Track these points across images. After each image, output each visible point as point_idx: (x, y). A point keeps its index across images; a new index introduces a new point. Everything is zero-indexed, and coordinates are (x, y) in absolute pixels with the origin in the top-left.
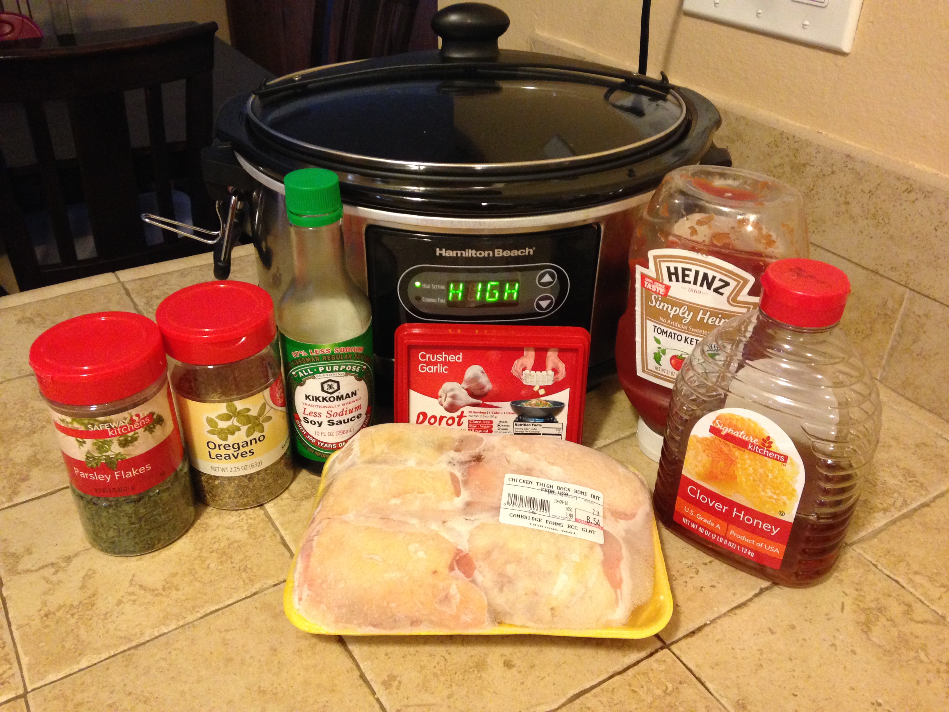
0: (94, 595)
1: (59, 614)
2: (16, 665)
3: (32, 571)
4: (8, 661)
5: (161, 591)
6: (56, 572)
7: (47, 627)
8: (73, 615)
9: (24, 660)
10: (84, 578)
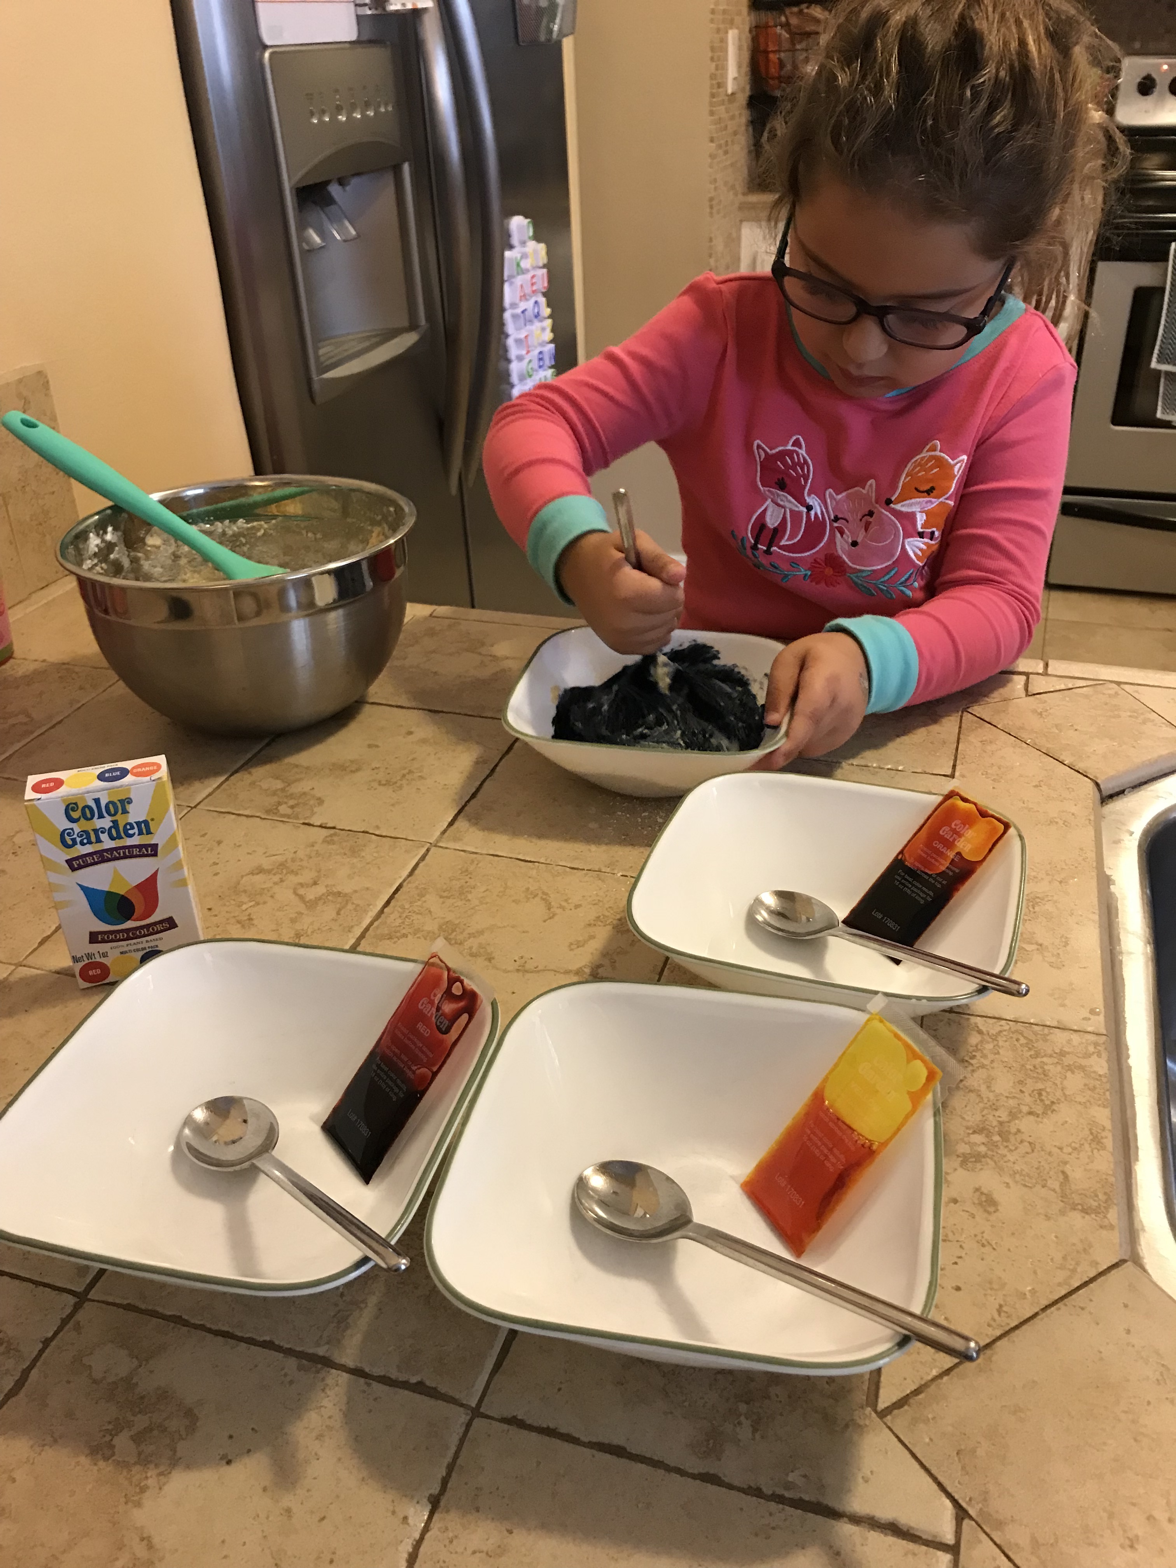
0: (590, 925)
5: (540, 895)
10: (583, 946)
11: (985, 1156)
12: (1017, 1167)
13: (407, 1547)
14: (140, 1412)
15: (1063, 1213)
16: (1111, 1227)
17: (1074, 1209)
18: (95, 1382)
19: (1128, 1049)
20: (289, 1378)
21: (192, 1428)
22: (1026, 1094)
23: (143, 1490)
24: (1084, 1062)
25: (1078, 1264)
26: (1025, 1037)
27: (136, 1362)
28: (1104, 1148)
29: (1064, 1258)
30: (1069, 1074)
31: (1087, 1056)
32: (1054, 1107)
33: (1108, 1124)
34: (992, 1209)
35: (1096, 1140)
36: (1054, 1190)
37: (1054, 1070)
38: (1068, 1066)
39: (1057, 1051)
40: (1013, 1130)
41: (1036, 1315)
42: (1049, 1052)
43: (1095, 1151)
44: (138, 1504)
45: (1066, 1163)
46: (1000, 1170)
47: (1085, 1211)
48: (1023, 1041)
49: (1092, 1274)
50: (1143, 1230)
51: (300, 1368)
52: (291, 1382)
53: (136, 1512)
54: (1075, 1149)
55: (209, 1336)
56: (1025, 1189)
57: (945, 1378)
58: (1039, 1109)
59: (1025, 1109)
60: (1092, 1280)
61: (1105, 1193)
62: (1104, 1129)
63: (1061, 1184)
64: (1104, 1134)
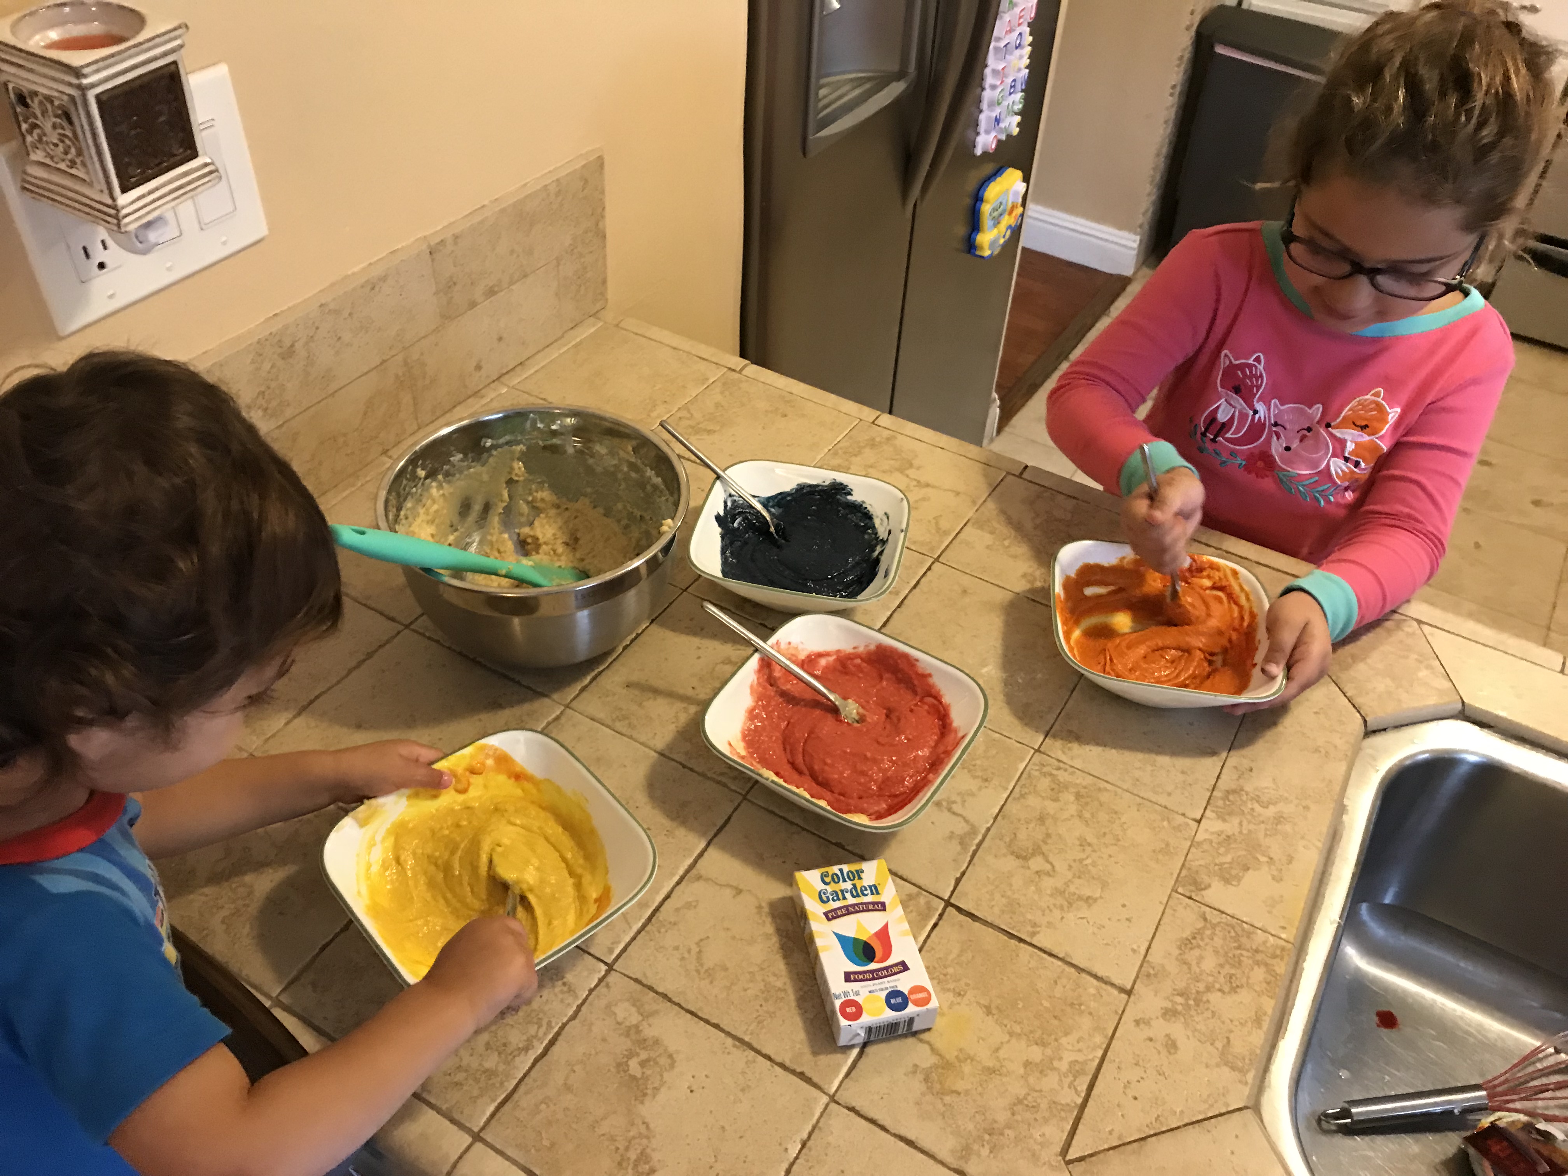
1: (980, 774)
2: (1028, 769)
3: (964, 818)
4: (1029, 775)
6: (954, 802)
7: (993, 773)
8: (974, 766)
9: (1022, 766)
11: (1179, 1013)
12: (1198, 1027)
13: (785, 1166)
14: (644, 1048)
15: (1218, 1065)
16: (1246, 1083)
17: (1226, 1064)
18: (619, 1023)
19: (1307, 954)
20: (727, 1050)
21: (672, 1066)
22: (1222, 976)
23: (645, 1095)
24: (1270, 961)
25: (1216, 1102)
26: (1235, 932)
27: (640, 1018)
28: (1260, 1027)
29: (1209, 1096)
30: (1256, 967)
31: (1274, 956)
32: (1238, 990)
33: (1270, 1012)
34: (1172, 1051)
35: (1258, 1021)
36: (1217, 1049)
37: (1246, 961)
38: (1258, 961)
39: (1254, 947)
40: (1205, 999)
41: (1178, 1128)
42: (1248, 946)
43: (1254, 1029)
44: (642, 1103)
45: (1231, 1031)
46: (1186, 1024)
47: (1233, 1068)
48: (1233, 934)
49: (1223, 1110)
50: (1269, 1086)
51: (734, 1046)
52: (729, 1053)
53: (640, 1106)
54: (1241, 1024)
55: (683, 1012)
56: (1198, 1043)
57: (1111, 1152)
58: (1227, 989)
59: (1217, 986)
60: (1221, 1115)
61: (1250, 1060)
62: (1265, 1014)
63: (1224, 1046)
64: (1264, 1018)
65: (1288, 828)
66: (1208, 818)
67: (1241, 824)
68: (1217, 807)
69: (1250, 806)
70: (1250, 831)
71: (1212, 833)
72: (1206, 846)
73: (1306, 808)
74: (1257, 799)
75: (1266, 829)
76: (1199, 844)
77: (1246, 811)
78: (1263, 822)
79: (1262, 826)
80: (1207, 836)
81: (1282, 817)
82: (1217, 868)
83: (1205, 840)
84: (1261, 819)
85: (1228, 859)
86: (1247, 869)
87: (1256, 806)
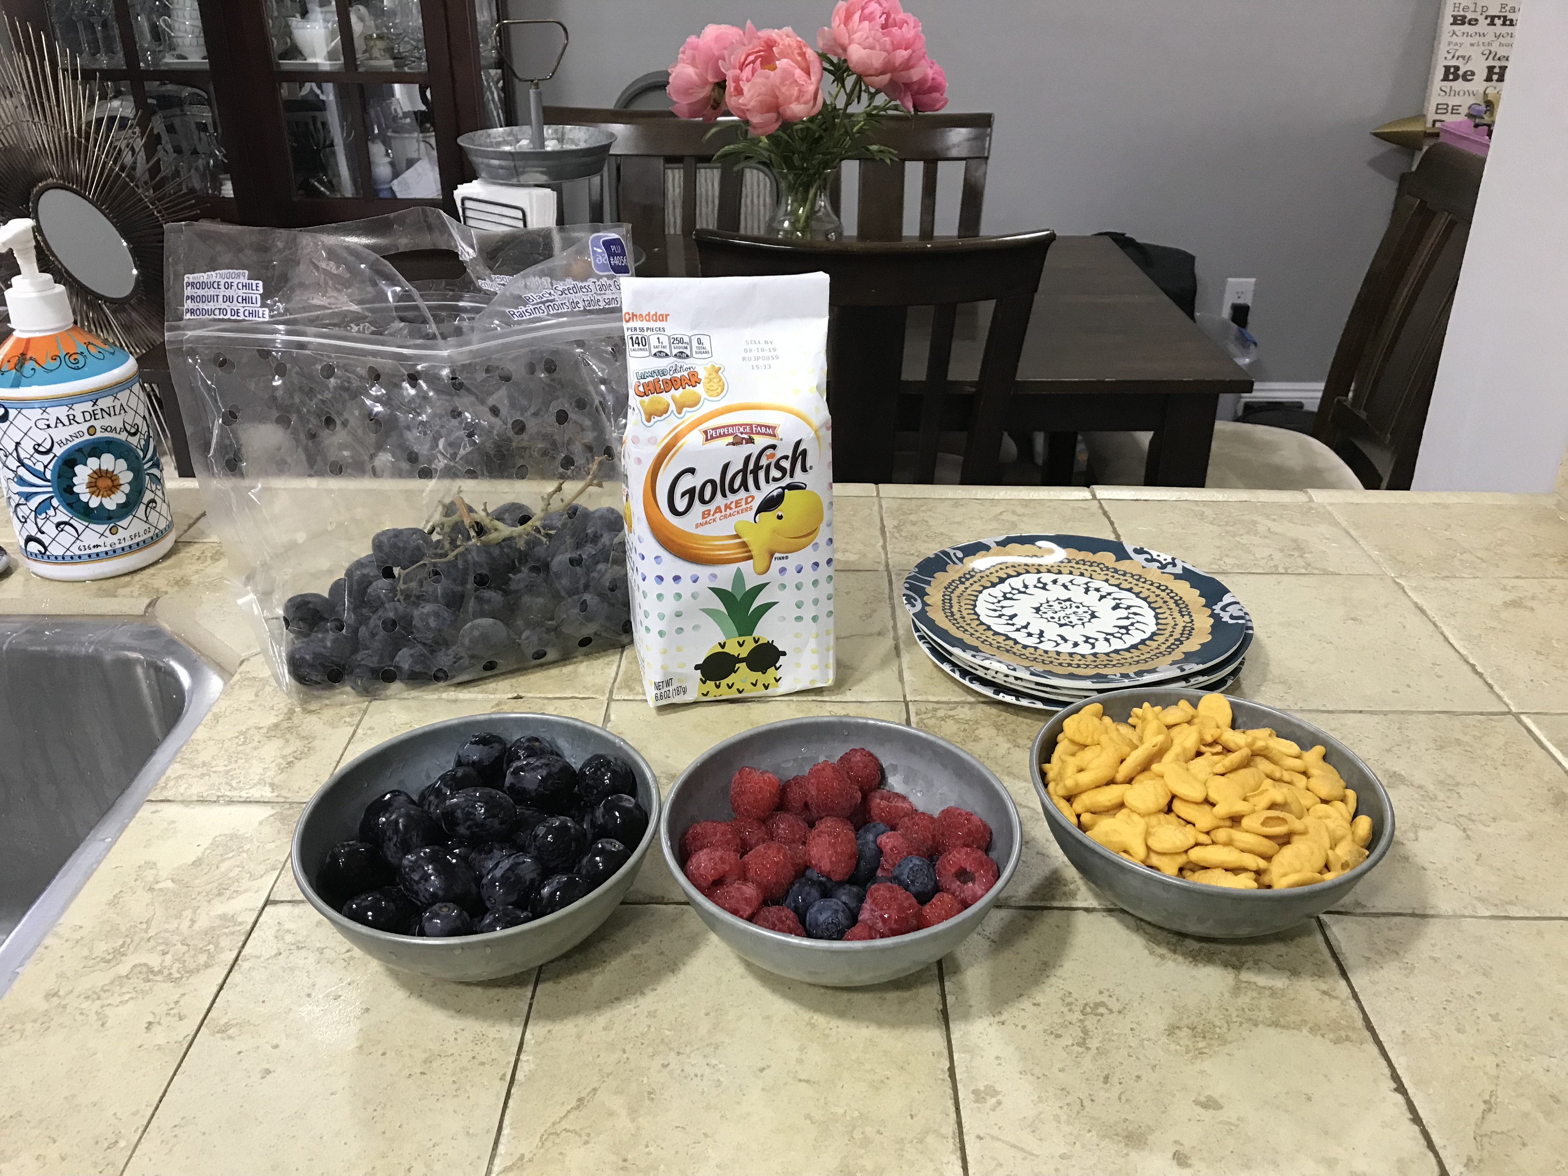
65: (102, 948)
66: (251, 910)
67: (193, 921)
68: (233, 933)
69: (168, 957)
70: (179, 916)
71: (246, 891)
72: (261, 868)
73: (50, 995)
74: (151, 971)
75: (146, 931)
76: (274, 869)
77: (179, 945)
78: (149, 940)
79: (151, 933)
80: (256, 884)
81: (108, 961)
82: (246, 847)
83: (262, 876)
84: (152, 943)
85: (224, 867)
86: (197, 863)
87: (154, 961)
